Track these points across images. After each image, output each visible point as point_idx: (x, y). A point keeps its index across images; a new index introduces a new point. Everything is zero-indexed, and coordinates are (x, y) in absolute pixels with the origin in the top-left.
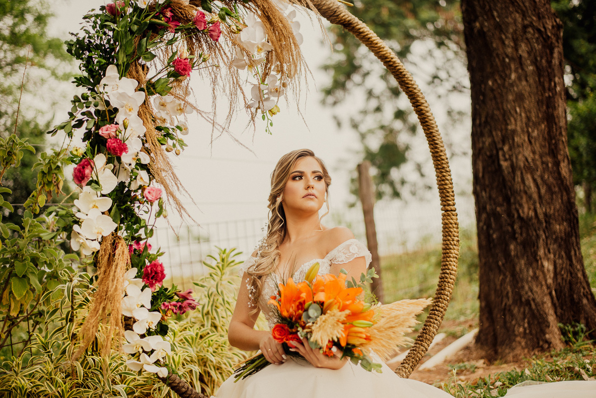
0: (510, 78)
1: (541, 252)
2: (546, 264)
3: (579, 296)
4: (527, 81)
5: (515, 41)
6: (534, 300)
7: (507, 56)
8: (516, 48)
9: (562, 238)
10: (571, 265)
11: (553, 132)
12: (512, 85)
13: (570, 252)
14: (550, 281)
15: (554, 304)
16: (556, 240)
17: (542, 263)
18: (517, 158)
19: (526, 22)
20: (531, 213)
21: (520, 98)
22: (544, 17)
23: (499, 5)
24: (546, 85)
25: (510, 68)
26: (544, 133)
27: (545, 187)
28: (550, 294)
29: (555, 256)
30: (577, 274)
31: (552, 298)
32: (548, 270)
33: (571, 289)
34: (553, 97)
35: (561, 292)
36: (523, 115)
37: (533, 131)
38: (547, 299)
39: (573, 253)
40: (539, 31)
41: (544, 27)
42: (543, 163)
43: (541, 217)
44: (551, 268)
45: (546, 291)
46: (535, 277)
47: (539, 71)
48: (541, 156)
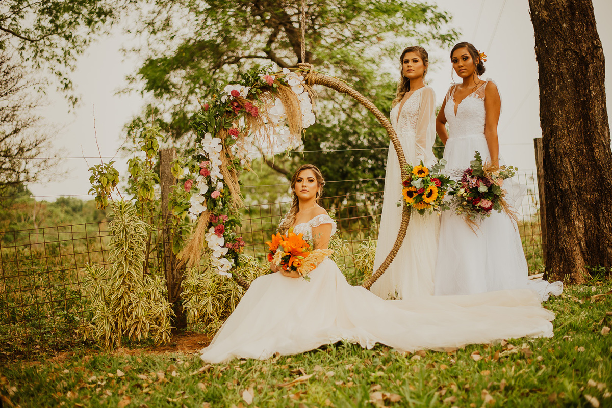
0: (555, 89)
1: (574, 214)
2: (577, 223)
3: (604, 246)
4: (567, 90)
5: (558, 61)
6: (566, 248)
7: (553, 73)
8: (558, 67)
9: (591, 205)
10: (599, 224)
11: (587, 126)
12: (556, 94)
13: (598, 214)
14: (580, 235)
15: (582, 252)
16: (585, 206)
17: (574, 222)
18: (558, 147)
19: (566, 47)
20: (567, 187)
21: (562, 103)
22: (581, 42)
23: (548, 36)
24: (582, 92)
25: (555, 82)
26: (581, 127)
27: (578, 167)
28: (580, 244)
29: (584, 217)
30: (603, 231)
31: (581, 247)
32: (579, 228)
33: (597, 241)
34: (588, 101)
35: (590, 243)
36: (564, 115)
37: (571, 127)
38: (577, 249)
39: (601, 215)
40: (575, 52)
41: (580, 50)
42: (578, 150)
43: (574, 189)
44: (581, 226)
45: (577, 242)
46: (569, 232)
47: (576, 83)
48: (577, 145)
